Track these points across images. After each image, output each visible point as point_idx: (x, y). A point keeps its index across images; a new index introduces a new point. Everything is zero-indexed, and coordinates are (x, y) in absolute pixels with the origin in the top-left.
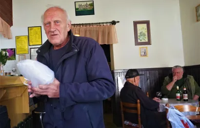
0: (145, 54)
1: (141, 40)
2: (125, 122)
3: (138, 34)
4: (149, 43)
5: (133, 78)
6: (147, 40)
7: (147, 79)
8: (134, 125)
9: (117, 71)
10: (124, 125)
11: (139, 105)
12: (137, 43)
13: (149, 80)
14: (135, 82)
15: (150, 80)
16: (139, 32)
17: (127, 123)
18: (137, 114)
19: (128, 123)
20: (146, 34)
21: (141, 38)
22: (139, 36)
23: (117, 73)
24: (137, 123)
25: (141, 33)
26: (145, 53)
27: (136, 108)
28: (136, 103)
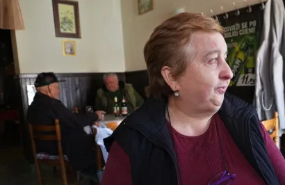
0: (72, 52)
1: (65, 30)
2: (39, 155)
3: (61, 20)
4: (77, 35)
5: (46, 86)
6: (74, 31)
7: (77, 89)
8: (52, 157)
9: (25, 76)
10: (36, 161)
11: (58, 127)
12: (59, 34)
13: (78, 91)
14: (50, 92)
15: (80, 91)
16: (61, 16)
17: (41, 156)
18: (56, 141)
19: (43, 155)
20: (73, 21)
21: (65, 27)
22: (62, 23)
23: (25, 78)
24: (57, 153)
25: (65, 18)
26: (71, 50)
27: (54, 132)
28: (54, 124)
